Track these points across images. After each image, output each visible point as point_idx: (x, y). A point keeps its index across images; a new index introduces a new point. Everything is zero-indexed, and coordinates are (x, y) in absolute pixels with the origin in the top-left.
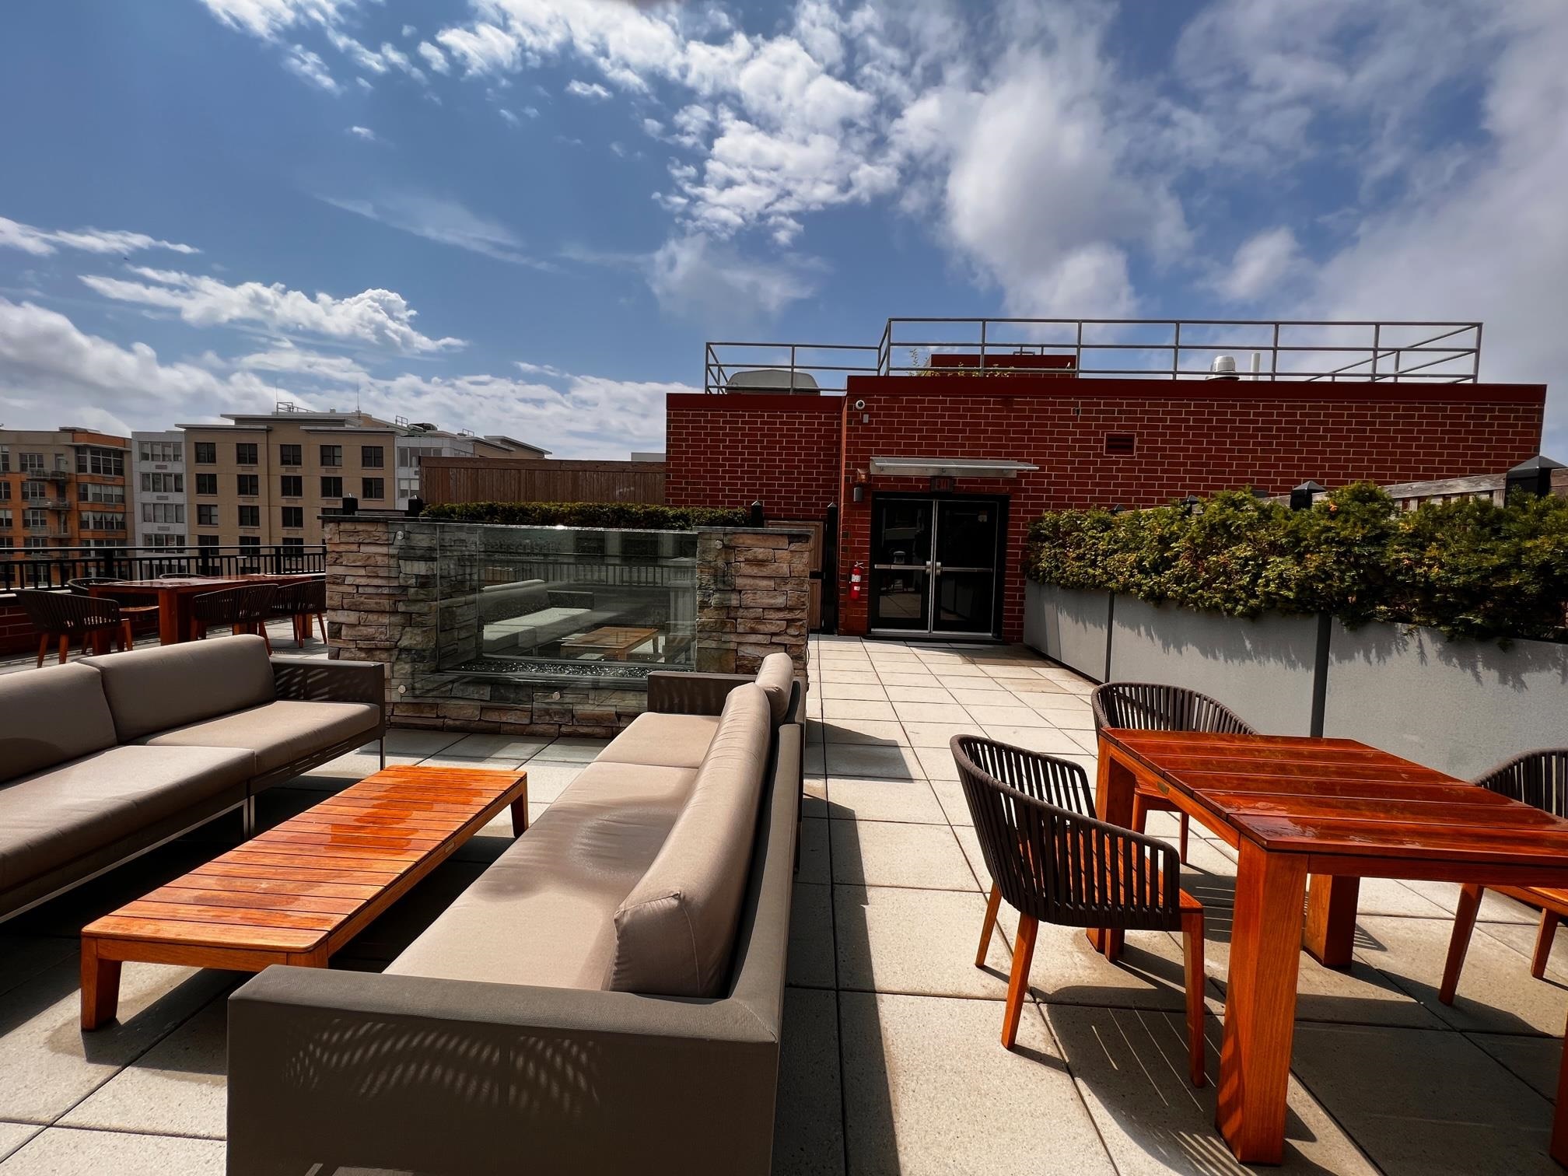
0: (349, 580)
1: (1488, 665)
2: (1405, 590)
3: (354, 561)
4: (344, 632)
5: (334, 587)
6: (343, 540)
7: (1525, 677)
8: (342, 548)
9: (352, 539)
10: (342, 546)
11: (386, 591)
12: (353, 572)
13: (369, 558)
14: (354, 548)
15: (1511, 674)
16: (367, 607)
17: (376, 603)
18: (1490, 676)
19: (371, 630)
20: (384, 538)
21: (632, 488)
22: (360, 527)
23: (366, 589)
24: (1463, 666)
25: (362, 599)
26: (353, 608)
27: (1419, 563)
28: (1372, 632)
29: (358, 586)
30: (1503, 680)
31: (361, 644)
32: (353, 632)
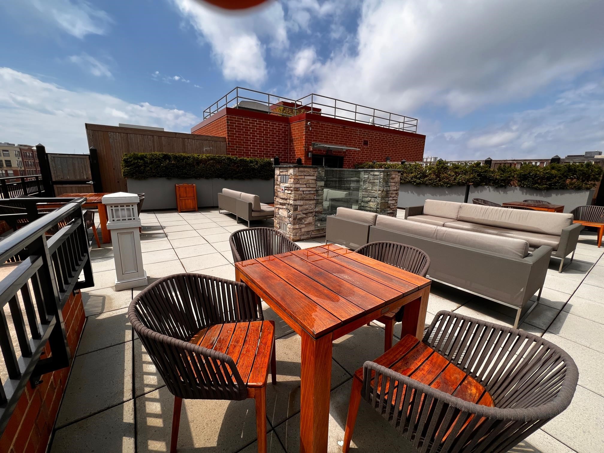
0: (301, 189)
1: (501, 191)
2: (490, 180)
3: (303, 182)
4: (299, 208)
5: (296, 192)
6: (300, 174)
7: (508, 192)
8: (299, 177)
9: (302, 174)
10: (299, 176)
11: (312, 192)
12: (302, 186)
13: (308, 181)
14: (303, 177)
15: (505, 192)
16: (306, 198)
17: (309, 197)
18: (502, 193)
19: (307, 206)
20: (312, 173)
21: (211, 148)
22: (306, 169)
23: (306, 192)
24: (497, 192)
25: (305, 196)
26: (302, 199)
27: (494, 176)
28: (480, 188)
29: (303, 191)
30: (504, 193)
31: (305, 212)
32: (301, 208)
